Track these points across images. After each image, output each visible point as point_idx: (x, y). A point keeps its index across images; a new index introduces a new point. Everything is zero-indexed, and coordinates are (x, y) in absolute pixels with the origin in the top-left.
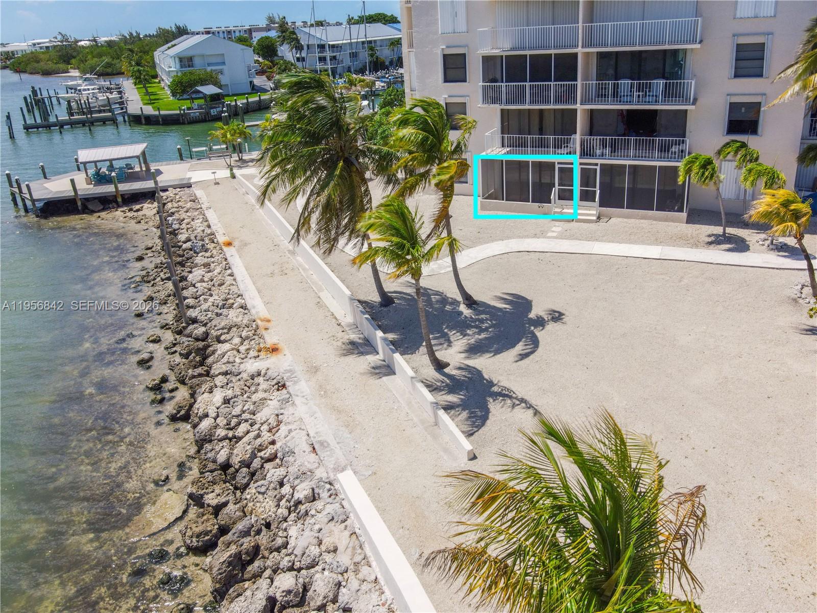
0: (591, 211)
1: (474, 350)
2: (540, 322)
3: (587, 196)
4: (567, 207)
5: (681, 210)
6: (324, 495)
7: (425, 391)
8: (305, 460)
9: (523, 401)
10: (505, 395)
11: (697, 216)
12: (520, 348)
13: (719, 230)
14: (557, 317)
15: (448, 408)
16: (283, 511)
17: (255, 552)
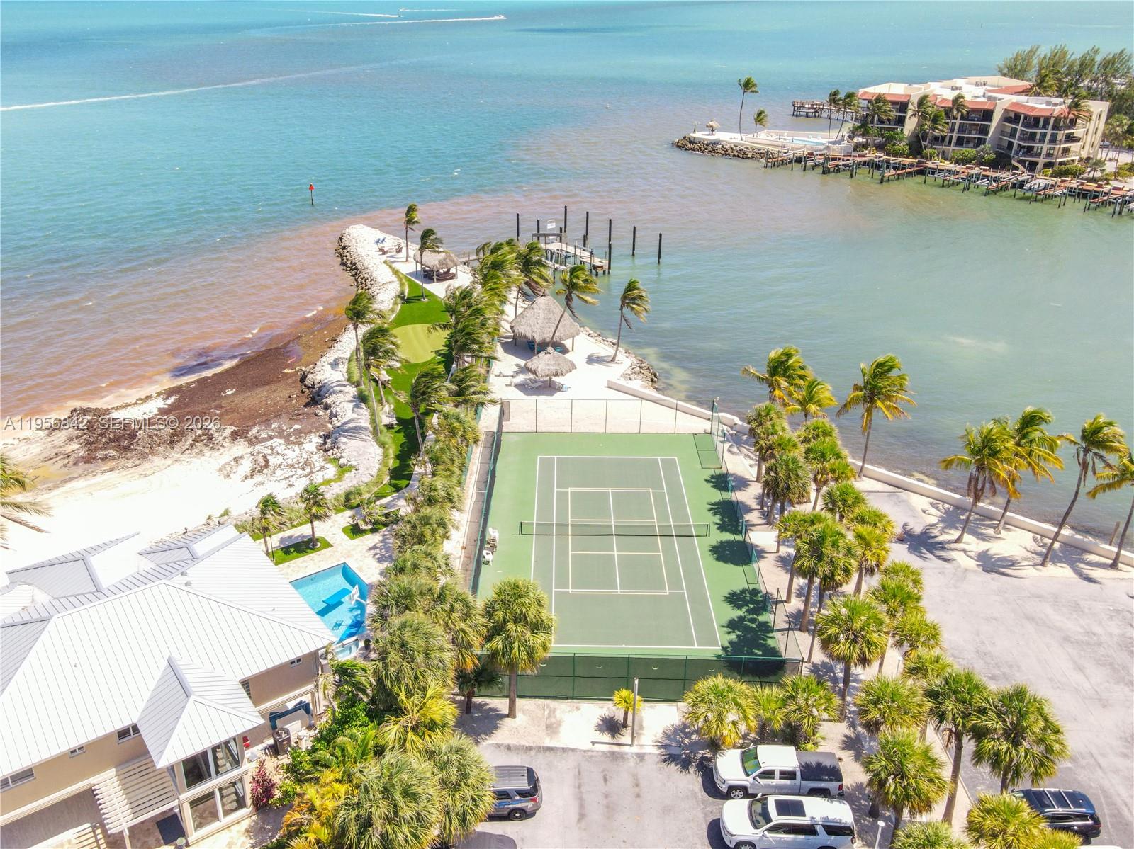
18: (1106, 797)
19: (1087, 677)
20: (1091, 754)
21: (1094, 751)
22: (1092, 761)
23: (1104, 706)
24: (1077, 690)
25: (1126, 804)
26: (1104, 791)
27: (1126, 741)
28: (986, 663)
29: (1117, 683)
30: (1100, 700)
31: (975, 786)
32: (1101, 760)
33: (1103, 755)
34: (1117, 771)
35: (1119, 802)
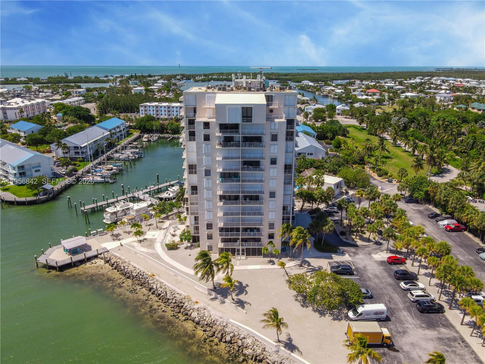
0: (244, 257)
1: (237, 295)
2: (245, 287)
3: (243, 254)
4: (239, 256)
5: (262, 255)
6: (228, 324)
7: (233, 304)
8: (220, 320)
9: (249, 303)
10: (246, 302)
11: (265, 256)
12: (244, 293)
13: (269, 259)
14: (247, 286)
15: (238, 306)
16: (223, 328)
17: (223, 334)
18: (413, 317)
19: (417, 353)
20: (416, 328)
21: (416, 329)
22: (416, 326)
23: (412, 343)
24: (420, 348)
25: (408, 316)
26: (413, 319)
27: (407, 332)
28: (451, 357)
29: (408, 351)
30: (413, 345)
31: (445, 319)
32: (414, 327)
33: (413, 328)
34: (410, 324)
35: (410, 316)
